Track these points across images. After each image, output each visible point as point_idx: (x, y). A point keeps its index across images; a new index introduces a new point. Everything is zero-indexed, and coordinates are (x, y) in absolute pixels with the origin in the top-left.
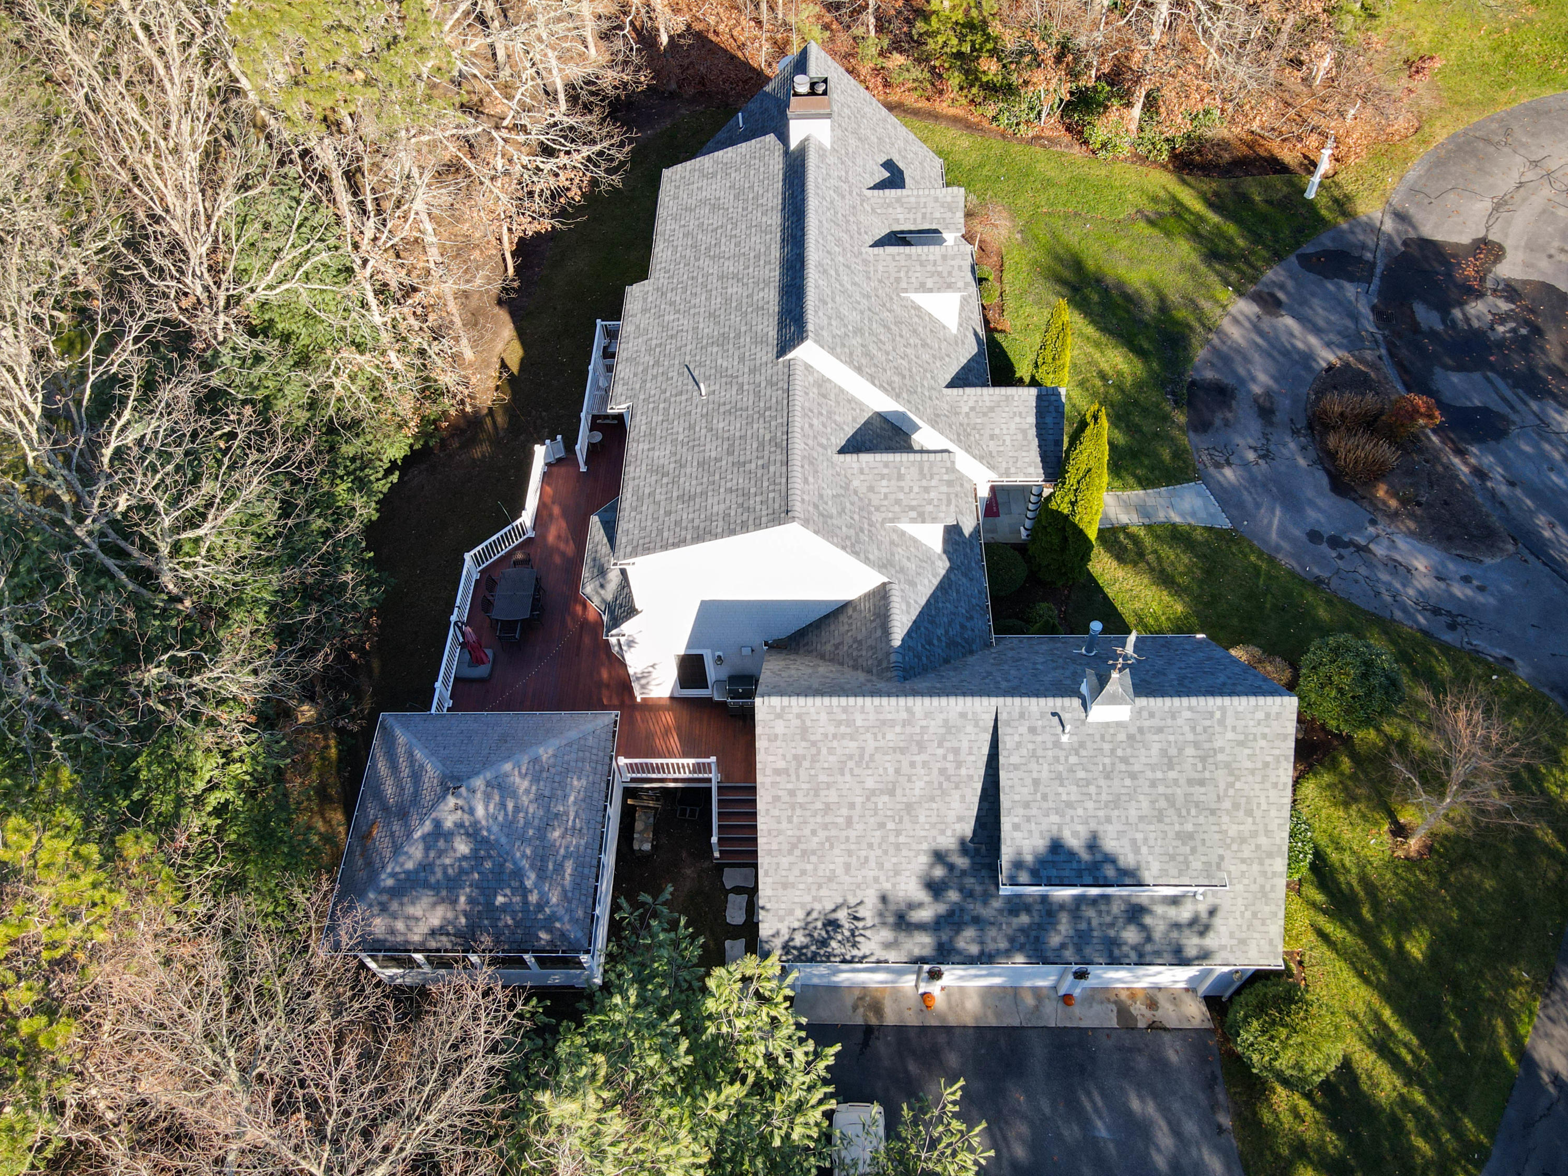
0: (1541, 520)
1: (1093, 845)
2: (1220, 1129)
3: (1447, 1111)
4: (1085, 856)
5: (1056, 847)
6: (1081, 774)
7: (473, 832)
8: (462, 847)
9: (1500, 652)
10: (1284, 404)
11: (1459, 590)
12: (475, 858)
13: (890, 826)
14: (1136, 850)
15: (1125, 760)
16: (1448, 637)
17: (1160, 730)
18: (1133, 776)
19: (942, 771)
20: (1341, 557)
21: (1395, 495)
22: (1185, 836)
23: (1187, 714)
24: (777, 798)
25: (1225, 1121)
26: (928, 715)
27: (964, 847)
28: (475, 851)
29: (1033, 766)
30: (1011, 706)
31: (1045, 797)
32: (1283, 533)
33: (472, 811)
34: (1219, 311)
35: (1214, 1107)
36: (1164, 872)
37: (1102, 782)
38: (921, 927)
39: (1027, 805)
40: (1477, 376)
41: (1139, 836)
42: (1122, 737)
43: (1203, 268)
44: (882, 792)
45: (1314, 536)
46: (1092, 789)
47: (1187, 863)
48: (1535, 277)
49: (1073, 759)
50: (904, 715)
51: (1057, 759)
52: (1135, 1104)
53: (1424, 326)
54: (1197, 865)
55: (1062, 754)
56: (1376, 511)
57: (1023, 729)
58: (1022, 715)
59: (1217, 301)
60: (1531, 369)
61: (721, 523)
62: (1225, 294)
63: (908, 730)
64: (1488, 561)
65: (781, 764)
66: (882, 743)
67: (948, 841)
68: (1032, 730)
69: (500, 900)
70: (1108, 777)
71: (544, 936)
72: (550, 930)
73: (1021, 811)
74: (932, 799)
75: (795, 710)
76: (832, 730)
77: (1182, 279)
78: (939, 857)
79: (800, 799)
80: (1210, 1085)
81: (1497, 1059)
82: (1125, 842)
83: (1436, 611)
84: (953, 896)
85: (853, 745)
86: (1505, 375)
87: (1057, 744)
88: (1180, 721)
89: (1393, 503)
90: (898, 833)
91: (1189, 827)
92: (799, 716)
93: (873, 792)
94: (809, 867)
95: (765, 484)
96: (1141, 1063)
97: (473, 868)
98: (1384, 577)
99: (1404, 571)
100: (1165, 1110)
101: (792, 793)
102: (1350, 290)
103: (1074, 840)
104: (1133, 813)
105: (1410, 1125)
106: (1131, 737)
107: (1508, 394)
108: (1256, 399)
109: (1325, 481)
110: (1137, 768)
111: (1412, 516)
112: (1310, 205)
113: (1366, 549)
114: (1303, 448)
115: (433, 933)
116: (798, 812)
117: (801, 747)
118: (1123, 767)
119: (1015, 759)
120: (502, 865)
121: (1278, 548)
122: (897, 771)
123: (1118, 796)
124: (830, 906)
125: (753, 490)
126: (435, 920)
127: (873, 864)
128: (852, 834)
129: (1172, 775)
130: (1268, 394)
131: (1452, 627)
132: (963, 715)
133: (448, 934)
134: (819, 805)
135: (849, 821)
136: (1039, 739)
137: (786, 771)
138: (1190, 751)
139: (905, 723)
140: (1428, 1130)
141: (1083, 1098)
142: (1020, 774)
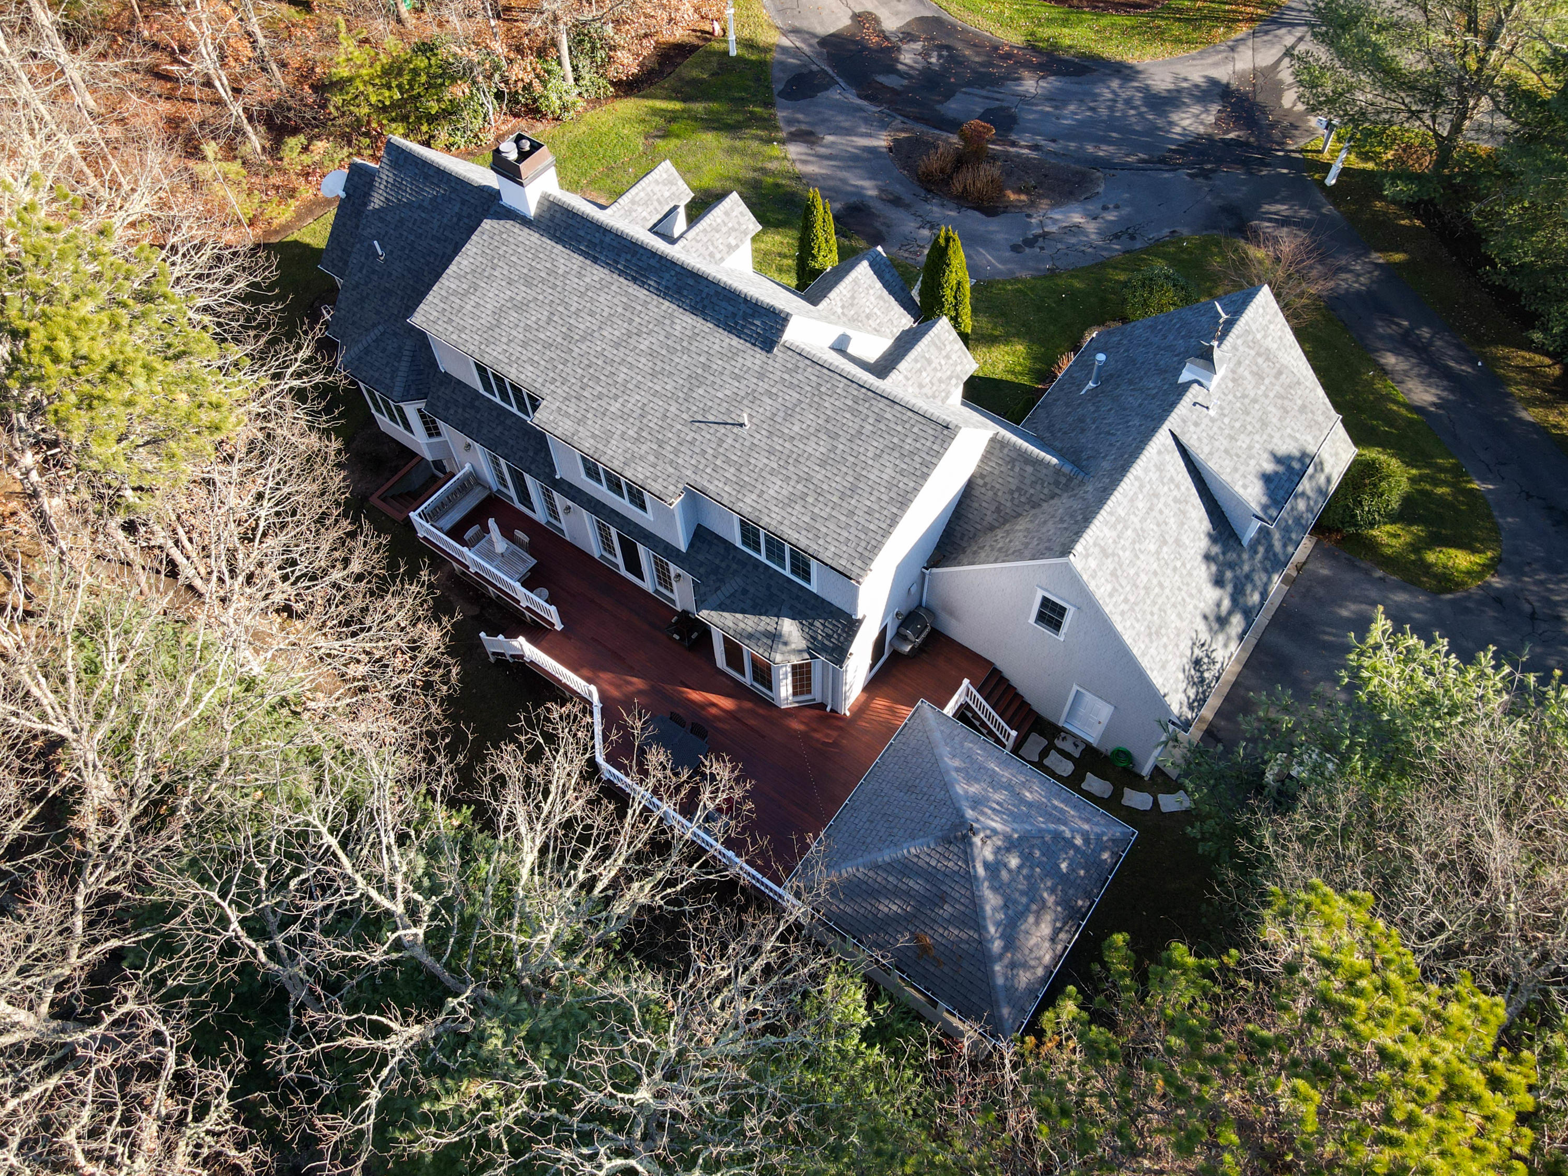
0: (1090, 148)
1: (1278, 460)
2: (1382, 579)
3: (1428, 465)
4: (1280, 469)
5: (1267, 479)
6: (1237, 425)
7: (1010, 845)
8: (1014, 862)
9: (1166, 231)
10: (898, 189)
11: (1111, 216)
12: (1026, 858)
13: (1178, 564)
14: (1296, 440)
15: (1244, 396)
16: (1138, 245)
17: (1239, 363)
18: (1255, 401)
19: (1176, 500)
20: (1042, 248)
21: (1019, 191)
22: (1303, 409)
23: (1239, 342)
24: (1123, 613)
25: (1379, 573)
26: (1146, 470)
27: (1213, 539)
28: (1022, 856)
29: (1217, 444)
30: (1173, 421)
31: (1238, 456)
32: (1003, 261)
33: (995, 832)
34: (785, 163)
35: (1367, 573)
36: (1315, 438)
37: (1249, 419)
38: (1230, 613)
39: (1236, 470)
40: (958, 95)
41: (1289, 430)
42: (1231, 385)
43: (738, 144)
44: (1160, 547)
45: (1015, 248)
46: (1249, 428)
47: (1316, 422)
48: (908, 19)
49: (1226, 420)
50: (1137, 484)
51: (1220, 428)
52: (1345, 613)
53: (899, 88)
54: (1321, 419)
55: (1219, 423)
56: (1024, 211)
57: (1192, 428)
58: (1184, 421)
59: (777, 158)
60: (974, 71)
61: (905, 480)
62: (776, 150)
63: (1145, 490)
64: (1101, 190)
65: (1109, 587)
66: (1141, 514)
67: (1203, 544)
68: (1196, 424)
69: (1064, 866)
70: (1248, 413)
71: (1105, 856)
72: (1104, 849)
73: (1237, 476)
74: (1183, 524)
75: (1091, 542)
76: (1114, 534)
77: (737, 160)
78: (1208, 558)
79: (1132, 599)
80: (1353, 567)
81: (1411, 422)
82: (1288, 440)
83: (1117, 236)
84: (1229, 575)
85: (1129, 532)
86: (969, 84)
87: (1213, 420)
88: (1241, 349)
89: (1023, 197)
90: (1184, 564)
91: (1299, 402)
92: (1095, 544)
93: (1158, 552)
94: (1165, 639)
95: (899, 428)
96: (1321, 592)
97: (1032, 868)
98: (1073, 240)
99: (1075, 229)
100: (1355, 600)
101: (1126, 601)
102: (835, 94)
103: (1269, 467)
104: (1275, 420)
105: (1428, 487)
106: (1234, 380)
107: (984, 93)
108: (879, 198)
109: (977, 214)
110: (1252, 394)
111: (1040, 196)
112: (739, 58)
113: (1045, 235)
114: (943, 206)
115: (1053, 940)
116: (1137, 609)
117: (1109, 564)
118: (1247, 401)
119: (1206, 450)
120: (1044, 843)
121: (1011, 272)
122: (1158, 525)
123: (1261, 419)
124: (1189, 653)
125: (895, 440)
126: (1045, 929)
127: (1188, 600)
128: (1167, 591)
129: (1267, 381)
130: (881, 190)
131: (1132, 238)
132: (1159, 452)
133: (1061, 929)
134: (1142, 592)
135: (1161, 585)
136: (1203, 426)
137: (1115, 590)
138: (1260, 360)
139: (1141, 487)
140: (1436, 483)
141: (1326, 638)
142: (1216, 455)
